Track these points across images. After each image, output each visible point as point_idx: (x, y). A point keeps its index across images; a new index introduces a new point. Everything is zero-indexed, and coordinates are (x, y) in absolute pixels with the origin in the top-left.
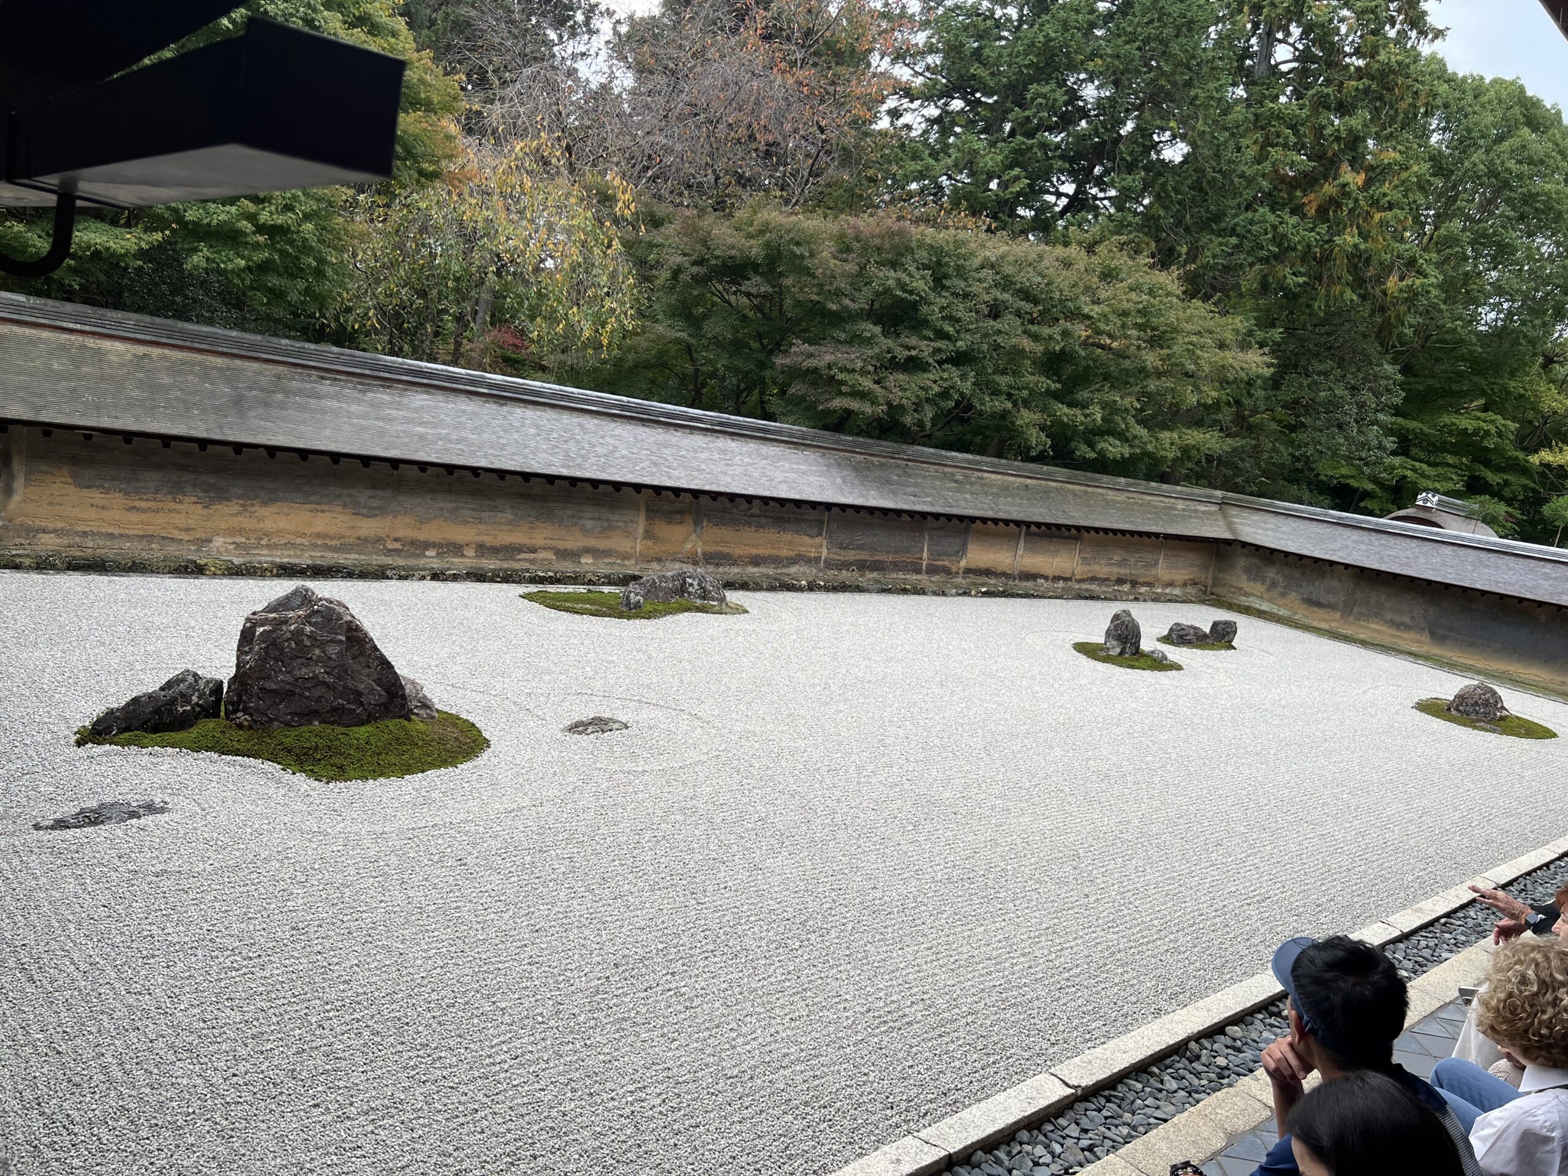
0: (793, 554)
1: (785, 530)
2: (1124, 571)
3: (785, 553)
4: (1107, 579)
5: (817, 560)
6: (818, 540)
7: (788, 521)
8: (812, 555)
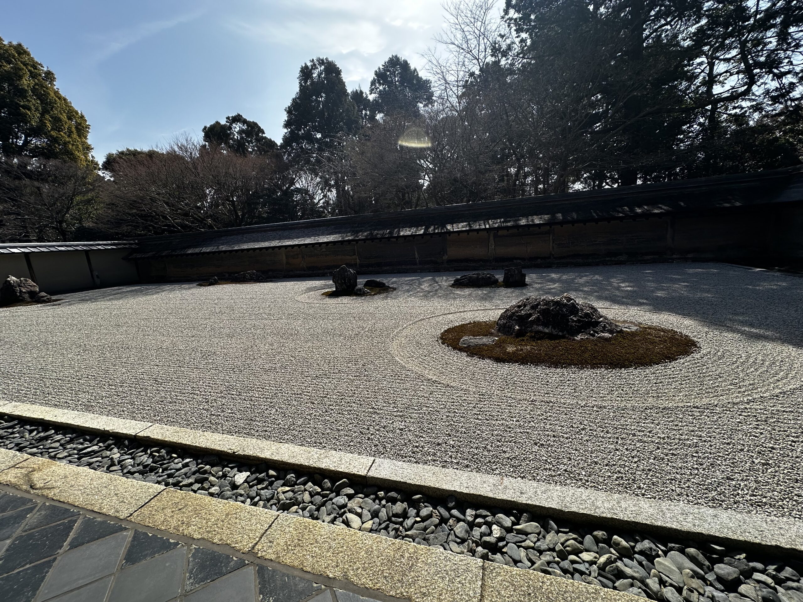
6: (354, 257)
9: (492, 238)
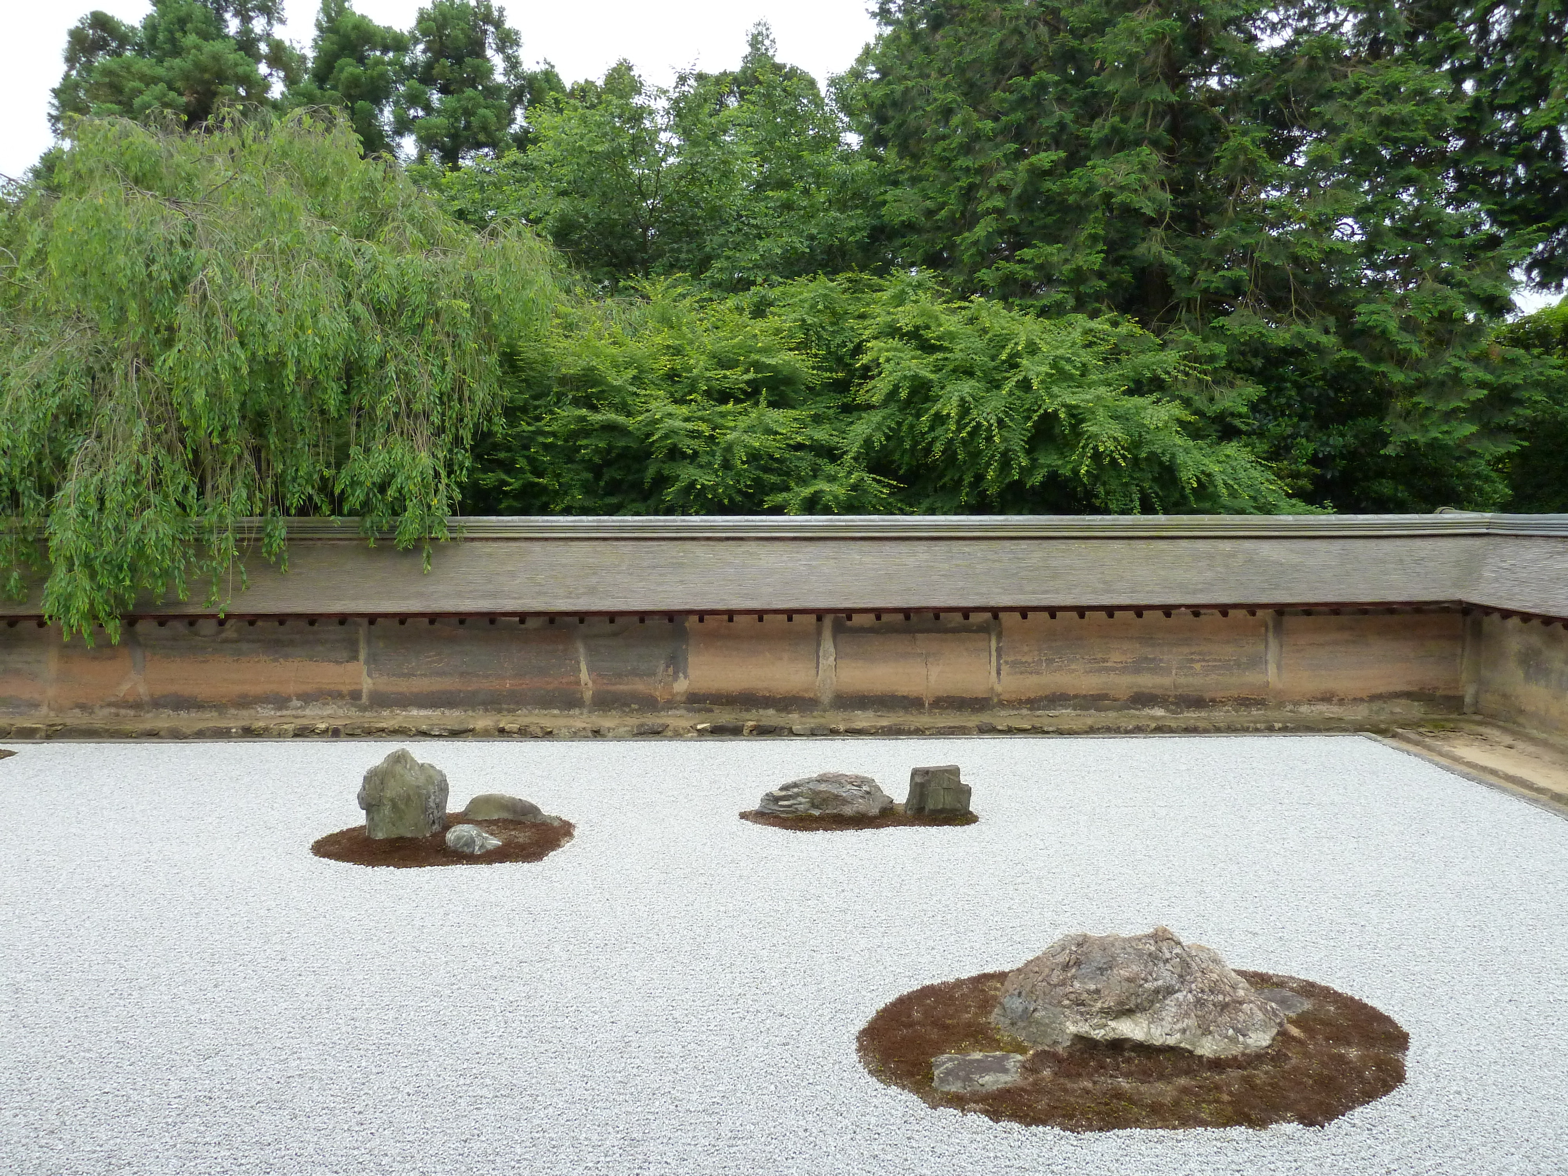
0: (308, 688)
1: (286, 657)
2: (1147, 681)
3: (291, 688)
4: (1104, 697)
5: (355, 696)
6: (351, 666)
7: (292, 643)
8: (345, 689)
9: (827, 634)
